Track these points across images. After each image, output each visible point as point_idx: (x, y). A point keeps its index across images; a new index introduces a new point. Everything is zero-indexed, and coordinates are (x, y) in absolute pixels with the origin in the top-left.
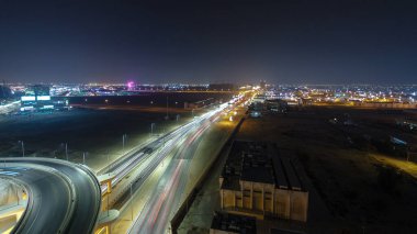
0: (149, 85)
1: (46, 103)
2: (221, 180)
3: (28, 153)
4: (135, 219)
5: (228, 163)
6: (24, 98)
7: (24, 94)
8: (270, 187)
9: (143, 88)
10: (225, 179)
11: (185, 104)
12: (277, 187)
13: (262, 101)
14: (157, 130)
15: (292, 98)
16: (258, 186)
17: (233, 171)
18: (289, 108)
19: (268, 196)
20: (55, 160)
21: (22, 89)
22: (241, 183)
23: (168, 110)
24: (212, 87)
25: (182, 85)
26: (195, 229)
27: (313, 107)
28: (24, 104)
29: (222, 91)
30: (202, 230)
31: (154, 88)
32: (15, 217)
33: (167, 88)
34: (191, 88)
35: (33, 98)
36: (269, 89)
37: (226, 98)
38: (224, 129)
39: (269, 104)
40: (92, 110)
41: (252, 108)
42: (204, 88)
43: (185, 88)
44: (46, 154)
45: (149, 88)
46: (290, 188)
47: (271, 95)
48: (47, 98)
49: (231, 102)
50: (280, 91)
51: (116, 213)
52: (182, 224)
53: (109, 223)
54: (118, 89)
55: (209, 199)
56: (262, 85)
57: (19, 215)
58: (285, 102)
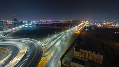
0: (55, 21)
1: (31, 25)
2: (75, 49)
3: (27, 37)
4: (51, 56)
5: (77, 44)
6: (26, 24)
7: (26, 23)
8: (90, 52)
9: (53, 22)
10: (76, 48)
11: (65, 26)
12: (92, 52)
13: (89, 26)
14: (57, 33)
15: (99, 25)
16: (86, 51)
17: (78, 46)
18: (98, 28)
19: (89, 55)
20: (33, 39)
21: (25, 22)
22: (81, 50)
23: (60, 28)
24: (73, 21)
25: (64, 21)
26: (67, 61)
27: (107, 28)
28: (26, 25)
29: (76, 23)
30: (69, 62)
31: (56, 22)
32: (25, 52)
33: (60, 22)
34: (67, 22)
35: (28, 24)
36: (91, 22)
37: (77, 25)
38: (76, 34)
39: (91, 27)
40: (41, 27)
41: (85, 28)
42: (71, 22)
43: (65, 22)
44: (31, 38)
45: (55, 22)
46: (97, 53)
47: (92, 24)
48: (31, 24)
49: (78, 26)
50: (95, 23)
51: (47, 54)
52: (63, 59)
53: (45, 56)
54: (47, 22)
55: (71, 53)
56: (89, 21)
57: (26, 51)
58: (97, 26)
